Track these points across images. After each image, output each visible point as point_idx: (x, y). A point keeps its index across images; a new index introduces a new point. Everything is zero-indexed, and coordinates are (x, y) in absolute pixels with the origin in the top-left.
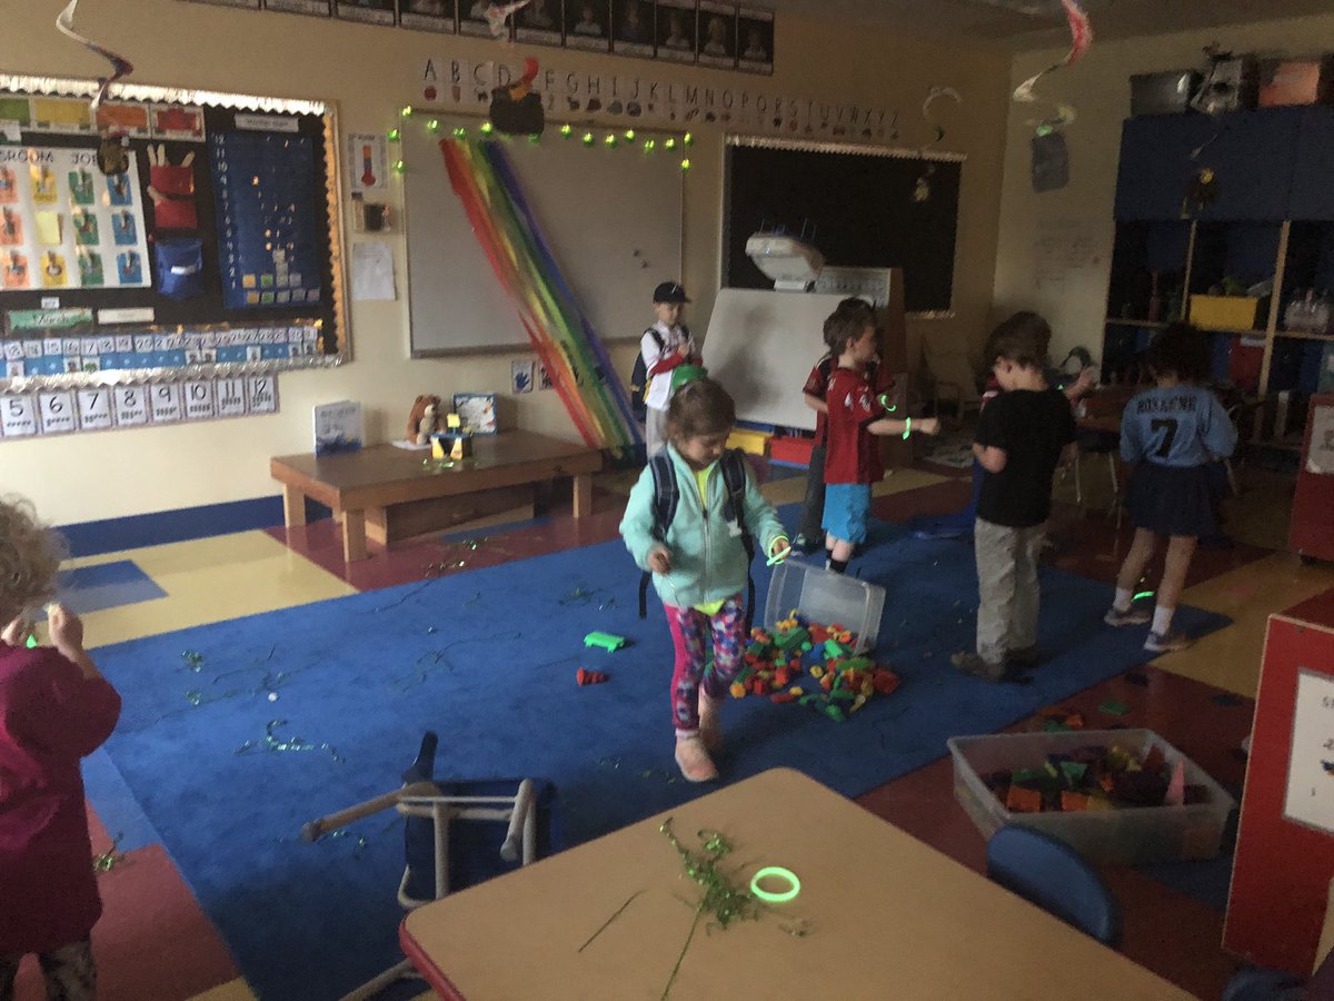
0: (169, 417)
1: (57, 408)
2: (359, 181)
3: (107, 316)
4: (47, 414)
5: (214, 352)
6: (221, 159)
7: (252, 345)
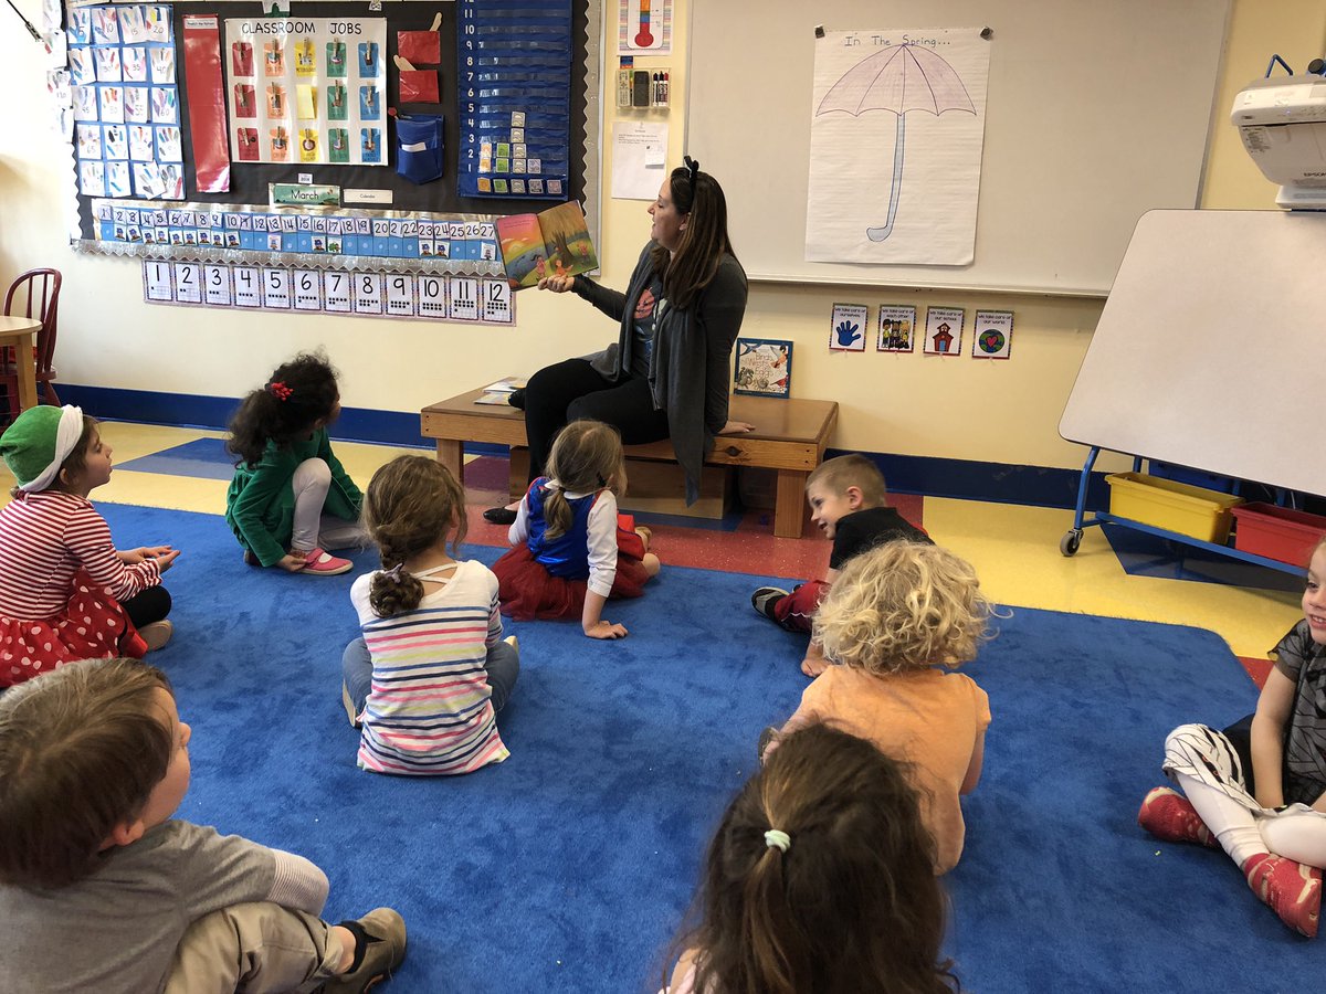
0: (402, 311)
1: (307, 285)
2: (632, 43)
3: (352, 195)
4: (300, 291)
5: (447, 245)
6: (469, 21)
7: (486, 241)
